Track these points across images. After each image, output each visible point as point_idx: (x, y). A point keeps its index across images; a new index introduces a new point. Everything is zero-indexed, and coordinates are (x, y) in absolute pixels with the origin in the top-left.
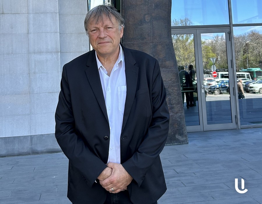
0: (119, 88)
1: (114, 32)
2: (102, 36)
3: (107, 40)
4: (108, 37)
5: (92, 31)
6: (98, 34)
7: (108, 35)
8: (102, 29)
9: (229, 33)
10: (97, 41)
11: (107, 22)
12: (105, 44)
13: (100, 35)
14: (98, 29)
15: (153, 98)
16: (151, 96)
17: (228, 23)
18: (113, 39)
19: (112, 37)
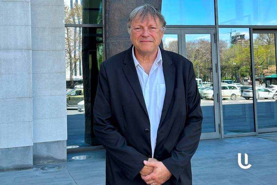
0: (157, 85)
1: (157, 33)
2: (146, 34)
3: (150, 39)
4: (151, 36)
5: (136, 29)
6: (141, 33)
7: (151, 35)
8: (146, 28)
9: (215, 35)
10: (139, 39)
11: (152, 22)
12: (147, 42)
13: (143, 33)
14: (142, 28)
15: (188, 98)
16: (187, 96)
17: (213, 24)
18: (155, 39)
19: (155, 37)
